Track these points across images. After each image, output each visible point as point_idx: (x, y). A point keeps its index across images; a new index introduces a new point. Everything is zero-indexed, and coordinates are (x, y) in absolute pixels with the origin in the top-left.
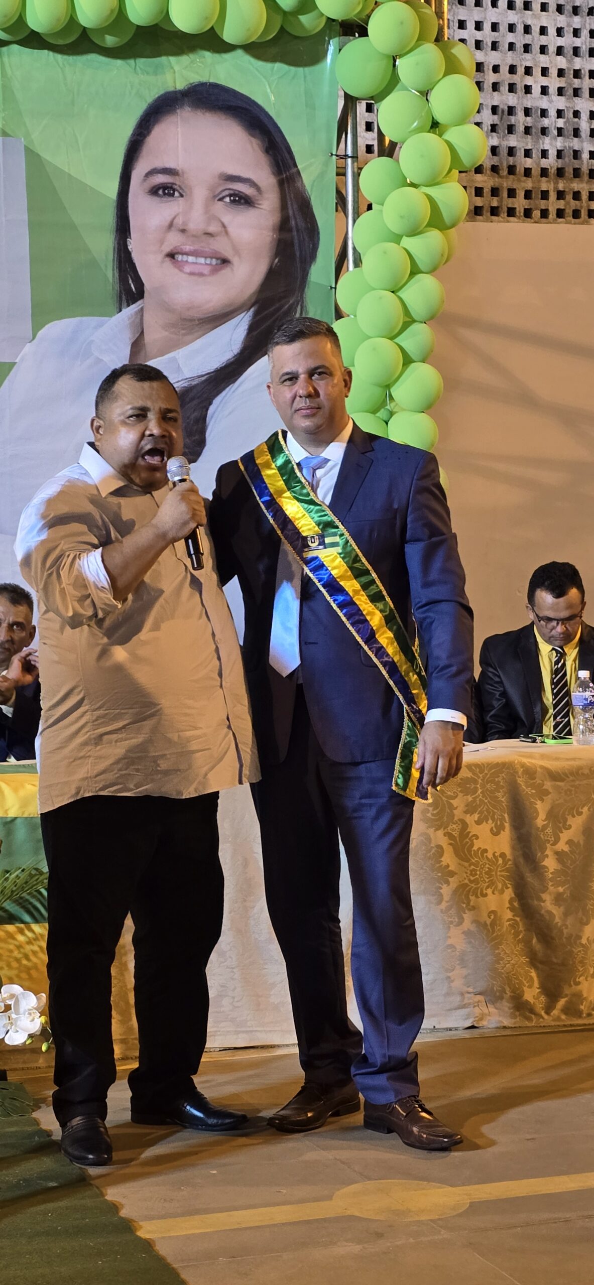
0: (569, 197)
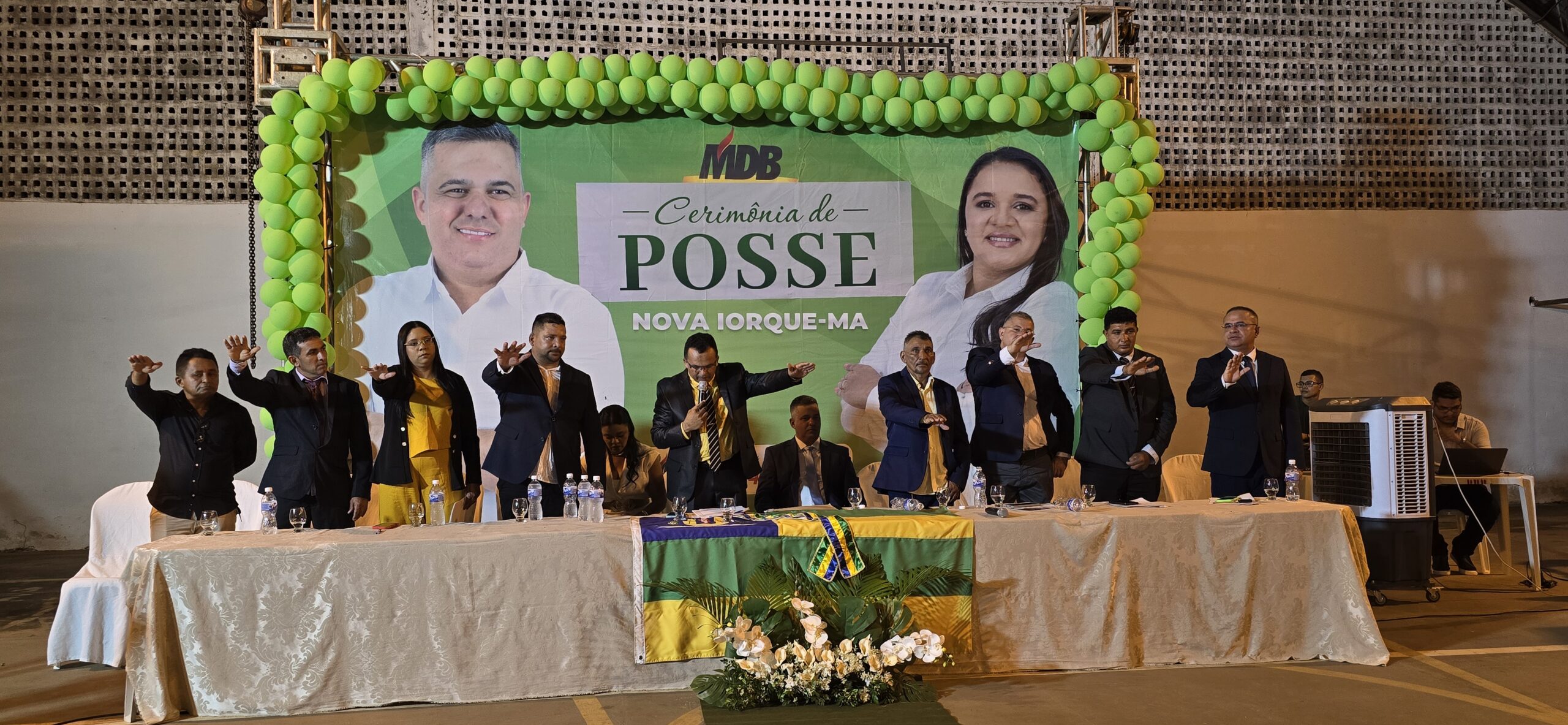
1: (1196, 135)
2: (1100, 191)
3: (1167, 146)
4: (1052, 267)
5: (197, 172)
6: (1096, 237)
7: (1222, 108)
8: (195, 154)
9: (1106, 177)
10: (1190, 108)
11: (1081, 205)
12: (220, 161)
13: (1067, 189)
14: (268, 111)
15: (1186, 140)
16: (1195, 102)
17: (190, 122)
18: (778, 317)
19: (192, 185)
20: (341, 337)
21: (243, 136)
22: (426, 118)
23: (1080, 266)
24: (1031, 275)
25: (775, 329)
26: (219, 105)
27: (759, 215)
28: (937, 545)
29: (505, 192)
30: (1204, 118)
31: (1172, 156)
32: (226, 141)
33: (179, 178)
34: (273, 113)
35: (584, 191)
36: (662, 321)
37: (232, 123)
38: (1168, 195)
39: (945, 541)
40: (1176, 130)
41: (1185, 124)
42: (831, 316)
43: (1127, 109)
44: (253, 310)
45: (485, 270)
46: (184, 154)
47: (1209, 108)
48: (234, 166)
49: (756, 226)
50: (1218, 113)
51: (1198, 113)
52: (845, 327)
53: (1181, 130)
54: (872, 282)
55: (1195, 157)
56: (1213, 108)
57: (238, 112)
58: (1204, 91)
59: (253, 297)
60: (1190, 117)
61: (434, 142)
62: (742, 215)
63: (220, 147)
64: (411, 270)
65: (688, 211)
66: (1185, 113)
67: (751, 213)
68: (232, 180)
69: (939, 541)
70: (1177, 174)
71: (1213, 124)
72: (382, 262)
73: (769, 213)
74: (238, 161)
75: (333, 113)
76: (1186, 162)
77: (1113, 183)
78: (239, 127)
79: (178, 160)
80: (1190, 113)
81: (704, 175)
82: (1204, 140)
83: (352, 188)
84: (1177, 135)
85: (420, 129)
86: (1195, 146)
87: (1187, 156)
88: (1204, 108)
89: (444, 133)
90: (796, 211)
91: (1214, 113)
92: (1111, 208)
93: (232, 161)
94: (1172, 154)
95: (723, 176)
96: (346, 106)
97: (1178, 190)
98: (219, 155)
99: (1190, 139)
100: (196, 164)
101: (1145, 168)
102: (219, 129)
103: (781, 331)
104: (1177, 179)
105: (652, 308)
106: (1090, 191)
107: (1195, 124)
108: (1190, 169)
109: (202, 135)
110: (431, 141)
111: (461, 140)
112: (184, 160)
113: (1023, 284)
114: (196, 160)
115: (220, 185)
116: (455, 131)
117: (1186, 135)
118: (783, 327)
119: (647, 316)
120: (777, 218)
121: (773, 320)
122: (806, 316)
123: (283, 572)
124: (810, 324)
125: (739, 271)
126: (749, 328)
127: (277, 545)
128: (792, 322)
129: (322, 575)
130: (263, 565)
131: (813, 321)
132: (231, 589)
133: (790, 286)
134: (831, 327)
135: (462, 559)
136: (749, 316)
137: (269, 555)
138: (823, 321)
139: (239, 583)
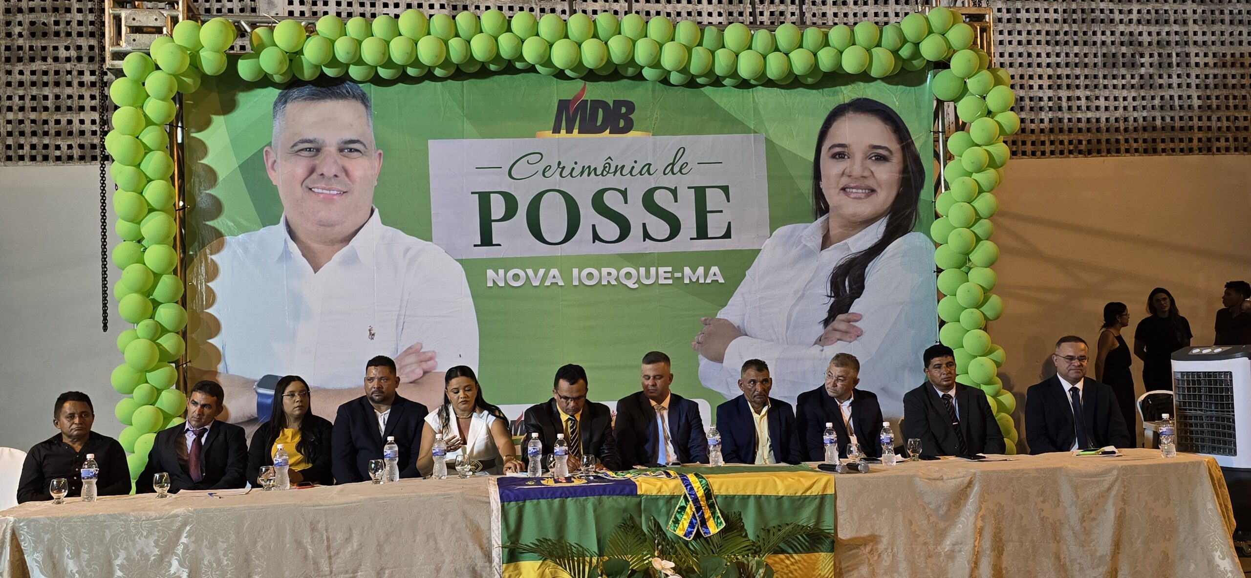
1: (1050, 82)
2: (955, 141)
3: (1022, 93)
4: (909, 218)
6: (952, 187)
7: (1076, 55)
9: (961, 127)
10: (1044, 55)
11: (937, 155)
12: (70, 122)
13: (922, 140)
15: (1040, 87)
16: (1049, 49)
18: (633, 271)
19: (29, 147)
22: (278, 78)
23: (937, 216)
24: (888, 226)
25: (630, 284)
27: (612, 170)
28: (798, 502)
29: (357, 150)
30: (1058, 65)
31: (1027, 103)
34: (124, 76)
35: (436, 147)
36: (516, 277)
38: (1024, 143)
39: (806, 498)
40: (1031, 77)
41: (1039, 71)
42: (687, 270)
43: (981, 58)
46: (34, 116)
47: (1063, 55)
48: (83, 127)
49: (610, 181)
50: (1072, 59)
51: (1053, 60)
52: (702, 281)
53: (1036, 77)
54: (728, 234)
55: (1050, 104)
56: (1067, 55)
58: (1058, 38)
59: (104, 259)
60: (1044, 64)
61: (285, 102)
62: (595, 169)
64: (263, 230)
65: (541, 167)
66: (1039, 60)
67: (605, 167)
68: (83, 141)
69: (800, 497)
70: (1032, 121)
71: (1068, 71)
72: (234, 223)
73: (623, 167)
76: (1041, 109)
77: (968, 132)
79: (28, 123)
80: (1044, 60)
81: (556, 130)
82: (1059, 87)
83: (204, 149)
84: (1031, 82)
85: (271, 89)
86: (1050, 93)
87: (1042, 104)
88: (1058, 55)
89: (295, 92)
90: (650, 164)
91: (1069, 60)
92: (967, 158)
93: (82, 122)
94: (1027, 101)
95: (576, 131)
96: (197, 68)
97: (1034, 138)
99: (1045, 86)
101: (1000, 118)
103: (636, 286)
104: (1033, 126)
105: (506, 264)
106: (945, 141)
107: (1050, 71)
108: (1046, 116)
110: (283, 100)
111: (312, 99)
112: (35, 121)
113: (880, 236)
114: (45, 122)
116: (307, 90)
117: (1041, 82)
118: (638, 281)
119: (501, 272)
120: (631, 172)
121: (628, 275)
122: (661, 270)
123: (139, 538)
124: (665, 278)
125: (594, 226)
126: (604, 282)
127: (134, 510)
128: (648, 276)
129: (178, 540)
130: (119, 531)
131: (669, 275)
132: (87, 555)
133: (644, 240)
134: (687, 281)
135: (319, 522)
136: (605, 271)
137: (126, 521)
138: (679, 275)
139: (95, 550)
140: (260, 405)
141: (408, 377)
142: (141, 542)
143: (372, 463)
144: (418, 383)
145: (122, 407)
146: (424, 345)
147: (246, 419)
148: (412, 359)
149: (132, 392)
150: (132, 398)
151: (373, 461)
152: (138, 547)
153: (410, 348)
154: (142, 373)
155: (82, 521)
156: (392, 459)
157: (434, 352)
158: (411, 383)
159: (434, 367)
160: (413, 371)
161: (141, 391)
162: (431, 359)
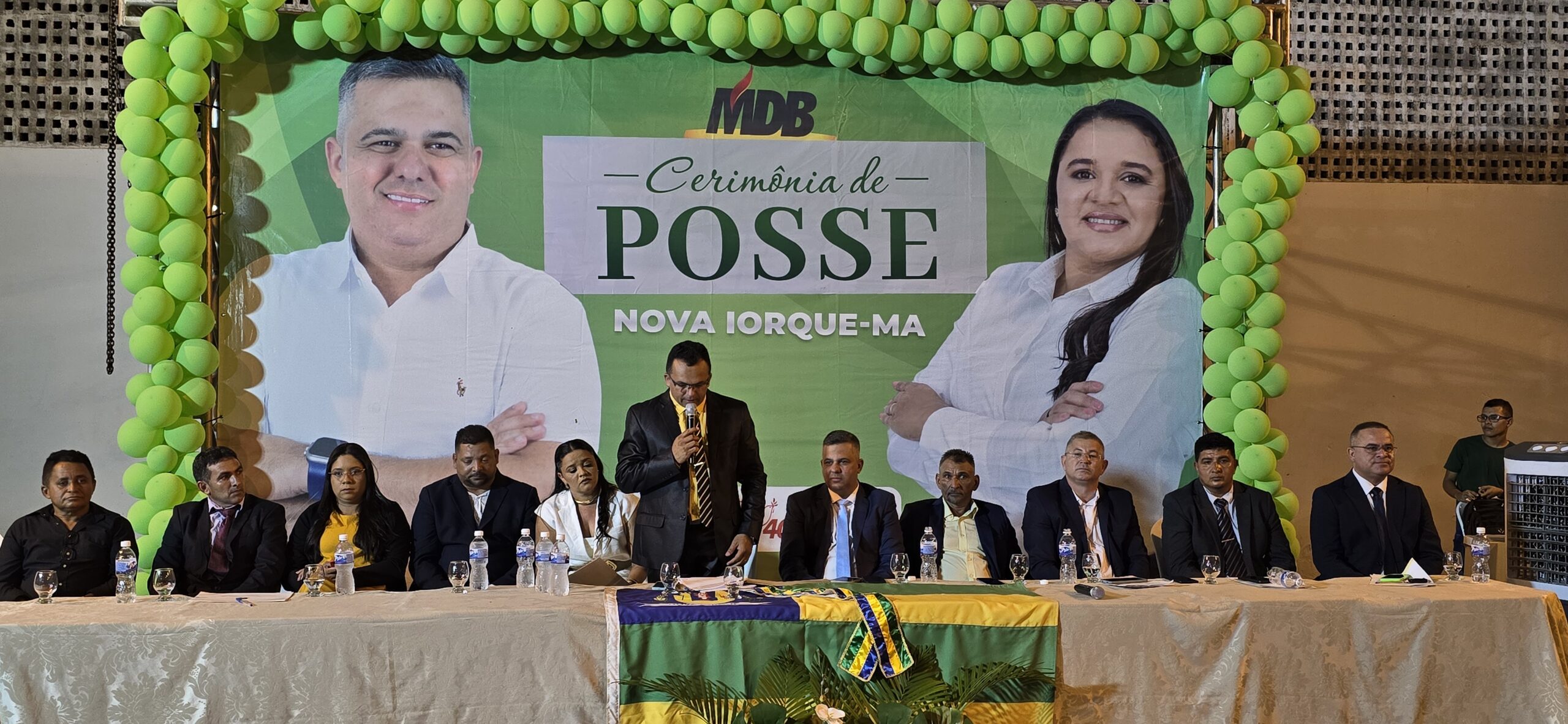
0: (1368, 163)
2: (1235, 160)
3: (1325, 95)
4: (1170, 260)
5: (41, 105)
6: (1228, 221)
7: (1398, 48)
8: (40, 81)
9: (1243, 142)
10: (1355, 46)
11: (1209, 178)
12: (73, 91)
13: (1191, 158)
14: (136, 33)
15: (1349, 88)
16: (1363, 38)
17: (34, 39)
18: (806, 317)
19: (35, 122)
20: (227, 334)
21: (104, 59)
22: (345, 47)
23: (1207, 258)
24: (1141, 269)
25: (802, 334)
26: (73, 17)
27: (784, 183)
28: (1009, 635)
29: (449, 147)
30: (1373, 60)
31: (1331, 109)
32: (81, 66)
33: (19, 112)
34: (142, 38)
35: (553, 147)
36: (653, 320)
37: (90, 41)
38: (1324, 161)
39: (1021, 630)
40: (1337, 75)
41: (1349, 67)
42: (877, 319)
43: (1272, 52)
44: (111, 296)
45: (420, 248)
46: (25, 81)
48: (91, 98)
49: (780, 197)
50: (1392, 53)
51: (1367, 53)
52: (895, 333)
53: (1344, 75)
54: (932, 274)
55: (1361, 111)
56: (1386, 47)
57: (97, 27)
59: (111, 279)
60: (1355, 59)
61: (356, 79)
62: (761, 182)
63: (73, 73)
64: (321, 247)
65: (690, 176)
66: (1349, 53)
67: (774, 180)
68: (88, 116)
69: (1013, 630)
70: (1336, 133)
71: (1386, 68)
72: (283, 237)
73: (798, 179)
74: (97, 92)
75: (222, 38)
76: (1349, 117)
77: (1253, 149)
78: (98, 47)
79: (17, 90)
80: (1356, 53)
81: (712, 128)
82: (1373, 89)
83: (245, 137)
84: (1337, 82)
85: (337, 60)
86: (1362, 96)
87: (1350, 110)
88: (1374, 47)
89: (369, 66)
90: (833, 178)
91: (1388, 54)
92: (1250, 183)
93: (89, 91)
94: (1331, 106)
95: (737, 131)
96: (239, 30)
97: (1337, 154)
98: (72, 83)
100: (42, 95)
101: (1294, 132)
102: (73, 49)
103: (810, 337)
104: (1337, 139)
105: (641, 303)
106: (1222, 160)
108: (1354, 126)
109: (49, 56)
110: (352, 76)
111: (393, 77)
112: (25, 89)
113: (1131, 282)
114: (41, 90)
115: (73, 124)
116: (384, 64)
117: (1349, 82)
118: (813, 331)
119: (634, 313)
120: (808, 188)
121: (800, 323)
122: (844, 317)
123: (143, 658)
124: (848, 328)
125: (757, 257)
126: (768, 331)
127: (136, 620)
128: (825, 325)
129: (194, 661)
130: (115, 647)
131: (853, 324)
132: (73, 677)
133: (822, 278)
134: (876, 333)
135: (380, 643)
136: (769, 316)
137: (125, 634)
138: (866, 324)
139: (83, 671)
140: (311, 478)
141: (507, 447)
142: (144, 663)
143: (453, 565)
144: (520, 455)
145: (132, 474)
146: (529, 405)
147: (293, 495)
148: (514, 423)
149: (145, 455)
150: (145, 463)
151: (455, 563)
152: (141, 668)
153: (511, 408)
154: (159, 430)
155: (67, 633)
156: (479, 560)
157: (542, 414)
158: (511, 454)
159: (541, 435)
160: (514, 439)
161: (157, 454)
162: (538, 423)
